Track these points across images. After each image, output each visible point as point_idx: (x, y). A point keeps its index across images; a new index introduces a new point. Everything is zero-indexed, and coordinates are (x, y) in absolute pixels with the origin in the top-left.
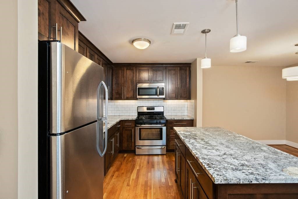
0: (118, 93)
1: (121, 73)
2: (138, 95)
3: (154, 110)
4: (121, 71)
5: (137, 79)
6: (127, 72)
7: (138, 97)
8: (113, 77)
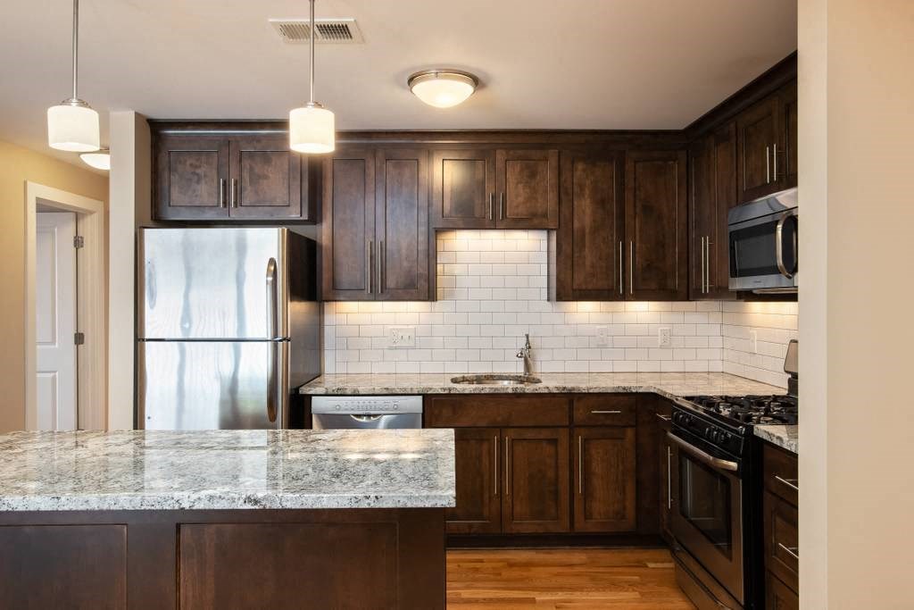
2: (732, 275)
5: (740, 188)
6: (719, 154)
8: (690, 196)
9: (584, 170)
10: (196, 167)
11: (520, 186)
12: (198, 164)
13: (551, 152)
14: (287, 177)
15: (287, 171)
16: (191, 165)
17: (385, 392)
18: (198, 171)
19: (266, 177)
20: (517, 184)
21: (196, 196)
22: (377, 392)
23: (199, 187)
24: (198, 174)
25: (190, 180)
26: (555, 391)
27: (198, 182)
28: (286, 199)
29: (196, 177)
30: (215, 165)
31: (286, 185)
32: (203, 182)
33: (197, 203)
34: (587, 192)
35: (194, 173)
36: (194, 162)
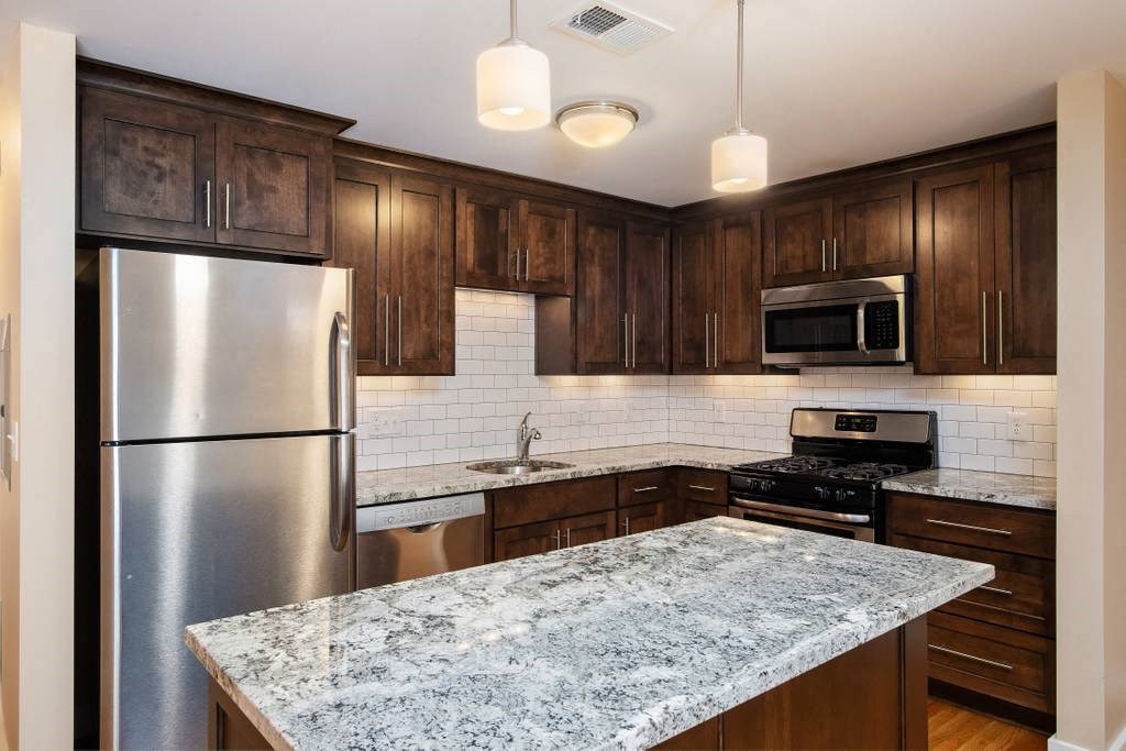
0: (691, 340)
1: (702, 246)
2: (768, 351)
3: (873, 430)
4: (702, 240)
5: (767, 271)
6: (728, 237)
7: (768, 359)
8: (675, 273)
9: (595, 235)
10: (155, 154)
11: (541, 244)
12: (159, 148)
13: (570, 211)
14: (304, 193)
15: (304, 186)
16: (146, 149)
17: (447, 492)
18: (159, 161)
19: (273, 190)
20: (538, 241)
21: (156, 202)
22: (438, 493)
23: (160, 188)
24: (158, 167)
25: (144, 174)
26: (607, 472)
27: (160, 178)
28: (303, 225)
29: (155, 172)
30: (189, 157)
31: (304, 206)
32: (168, 180)
33: (158, 215)
34: (596, 259)
35: (151, 164)
36: (151, 144)
